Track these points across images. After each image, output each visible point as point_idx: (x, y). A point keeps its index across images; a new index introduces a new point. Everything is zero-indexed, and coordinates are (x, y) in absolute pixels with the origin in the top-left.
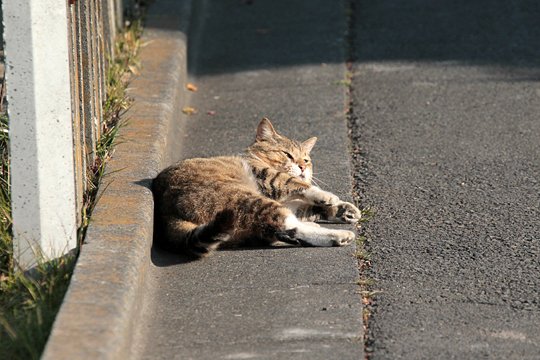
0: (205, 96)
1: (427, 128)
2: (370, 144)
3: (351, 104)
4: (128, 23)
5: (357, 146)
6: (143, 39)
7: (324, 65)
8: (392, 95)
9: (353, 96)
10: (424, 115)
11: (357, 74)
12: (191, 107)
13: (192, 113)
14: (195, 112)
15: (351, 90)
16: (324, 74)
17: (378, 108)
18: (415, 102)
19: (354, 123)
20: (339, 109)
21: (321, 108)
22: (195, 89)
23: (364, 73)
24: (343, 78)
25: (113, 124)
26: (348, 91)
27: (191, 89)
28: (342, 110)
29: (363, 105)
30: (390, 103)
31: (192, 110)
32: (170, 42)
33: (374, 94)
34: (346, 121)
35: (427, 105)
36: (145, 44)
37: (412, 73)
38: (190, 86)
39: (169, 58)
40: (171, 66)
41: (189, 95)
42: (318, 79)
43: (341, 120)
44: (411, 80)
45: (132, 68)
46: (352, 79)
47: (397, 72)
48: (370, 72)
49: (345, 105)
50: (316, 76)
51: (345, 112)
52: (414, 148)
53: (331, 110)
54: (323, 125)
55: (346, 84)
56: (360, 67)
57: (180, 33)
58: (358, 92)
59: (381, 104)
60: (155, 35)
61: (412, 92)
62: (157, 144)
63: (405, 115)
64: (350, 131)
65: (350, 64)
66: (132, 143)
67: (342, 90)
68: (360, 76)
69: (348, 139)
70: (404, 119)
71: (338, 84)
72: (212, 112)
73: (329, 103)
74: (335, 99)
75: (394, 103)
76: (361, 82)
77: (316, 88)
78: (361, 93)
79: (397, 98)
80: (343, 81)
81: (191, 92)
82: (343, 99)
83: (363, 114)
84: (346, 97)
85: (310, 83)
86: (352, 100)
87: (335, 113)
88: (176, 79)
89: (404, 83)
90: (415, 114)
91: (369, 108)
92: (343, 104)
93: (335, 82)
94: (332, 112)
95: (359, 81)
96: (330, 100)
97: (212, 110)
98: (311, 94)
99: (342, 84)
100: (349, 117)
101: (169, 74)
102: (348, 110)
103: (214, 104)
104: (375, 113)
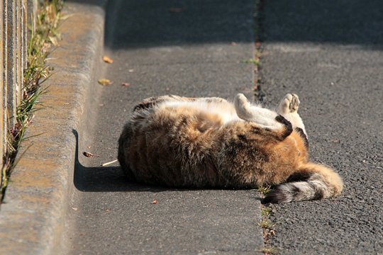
0: (120, 69)
1: (331, 107)
3: (259, 81)
6: (63, 12)
7: (234, 44)
8: (298, 74)
9: (261, 75)
10: (328, 95)
11: (265, 53)
12: (107, 78)
13: (107, 84)
14: (110, 83)
15: (259, 68)
16: (233, 53)
17: (284, 86)
18: (320, 82)
20: (247, 86)
21: (231, 84)
22: (111, 61)
23: (272, 53)
24: (251, 57)
25: (33, 91)
26: (256, 69)
27: (107, 62)
28: (250, 87)
29: (269, 84)
30: (296, 82)
31: (108, 81)
32: (88, 17)
33: (281, 73)
34: (254, 97)
35: (331, 85)
36: (65, 18)
37: (317, 55)
38: (106, 58)
39: (88, 31)
40: (89, 38)
41: (105, 67)
42: (228, 57)
44: (316, 62)
45: (52, 39)
46: (259, 58)
47: (303, 54)
48: (277, 52)
49: (253, 82)
50: (226, 54)
51: (253, 89)
52: (318, 126)
53: (240, 87)
55: (255, 63)
56: (269, 47)
57: (98, 8)
58: (265, 71)
59: (287, 83)
60: (75, 9)
61: (318, 73)
62: (74, 112)
63: (310, 94)
65: (258, 44)
66: (50, 110)
67: (251, 68)
68: (267, 56)
70: (309, 98)
71: (247, 62)
72: (127, 84)
73: (238, 80)
74: (244, 76)
75: (299, 82)
76: (269, 61)
77: (225, 65)
78: (269, 71)
79: (303, 78)
80: (251, 60)
81: (106, 64)
82: (251, 77)
83: (270, 91)
84: (254, 75)
85: (221, 60)
86: (260, 78)
87: (244, 90)
88: (94, 52)
89: (310, 64)
90: (320, 93)
91: (275, 86)
92: (251, 82)
93: (244, 61)
94: (240, 89)
95: (267, 60)
96: (239, 77)
97: (126, 82)
98: (221, 70)
99: (251, 62)
100: (257, 94)
101: (87, 46)
102: (256, 88)
103: (128, 76)
104: (282, 91)
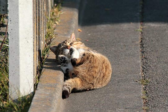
0: (85, 34)
2: (149, 54)
3: (142, 39)
4: (56, 5)
5: (143, 55)
6: (61, 11)
7: (132, 23)
8: (158, 35)
9: (142, 36)
11: (144, 27)
12: (79, 38)
14: (81, 40)
15: (142, 33)
16: (131, 27)
17: (152, 41)
19: (142, 46)
21: (130, 40)
22: (81, 31)
23: (147, 27)
24: (138, 28)
25: (49, 44)
26: (141, 33)
27: (79, 31)
28: (138, 41)
29: (146, 39)
30: (157, 39)
32: (72, 13)
33: (151, 35)
34: (139, 45)
36: (62, 13)
37: (166, 27)
38: (79, 30)
39: (71, 19)
40: (72, 22)
41: (78, 33)
42: (129, 29)
43: (137, 45)
44: (165, 30)
45: (57, 22)
46: (142, 29)
47: (160, 27)
48: (149, 26)
49: (139, 39)
50: (128, 27)
51: (139, 42)
52: (166, 56)
54: (130, 46)
55: (140, 31)
56: (146, 24)
57: (76, 9)
58: (144, 34)
59: (153, 39)
60: (66, 10)
61: (166, 35)
63: (163, 44)
64: (141, 49)
65: (141, 23)
67: (138, 33)
68: (145, 28)
69: (140, 52)
70: (162, 45)
71: (137, 31)
72: (87, 40)
73: (133, 38)
74: (135, 36)
75: (158, 39)
76: (146, 30)
77: (128, 32)
78: (146, 34)
79: (160, 37)
80: (139, 30)
81: (79, 32)
82: (139, 37)
83: (146, 42)
84: (140, 36)
85: (126, 30)
86: (142, 37)
87: (135, 42)
88: (74, 27)
89: (163, 31)
90: (167, 43)
91: (148, 40)
92: (138, 39)
93: (136, 30)
94: (134, 42)
95: (145, 30)
96: (133, 37)
97: (87, 39)
98: (126, 34)
99: (138, 31)
100: (141, 44)
101: (71, 25)
102: (140, 41)
103: (88, 37)
104: (151, 42)
